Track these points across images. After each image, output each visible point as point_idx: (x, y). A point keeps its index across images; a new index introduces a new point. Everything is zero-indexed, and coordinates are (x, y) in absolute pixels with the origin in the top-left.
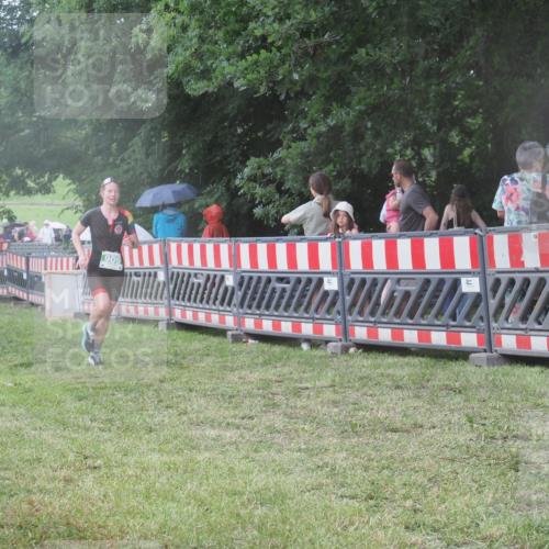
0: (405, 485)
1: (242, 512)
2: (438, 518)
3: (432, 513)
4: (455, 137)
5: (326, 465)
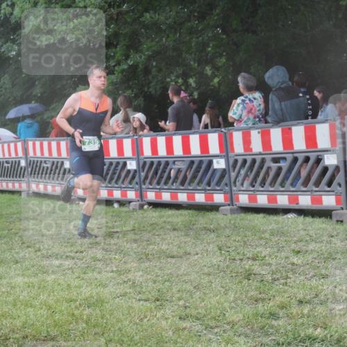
0: (179, 291)
1: (76, 312)
2: (200, 311)
3: (196, 308)
4: (208, 71)
5: (129, 280)
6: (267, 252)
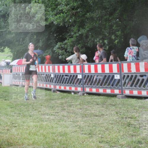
0: (99, 131)
1: (55, 138)
4: (113, 37)
5: (78, 125)
6: (137, 115)
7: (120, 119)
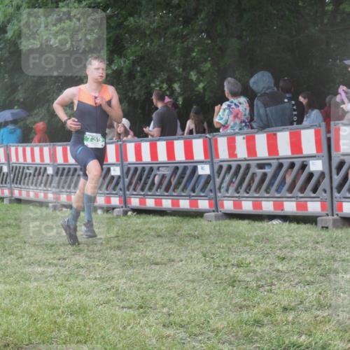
0: (163, 298)
2: (184, 318)
3: (180, 316)
4: (193, 76)
5: (113, 287)
6: (252, 259)
7: (212, 270)
